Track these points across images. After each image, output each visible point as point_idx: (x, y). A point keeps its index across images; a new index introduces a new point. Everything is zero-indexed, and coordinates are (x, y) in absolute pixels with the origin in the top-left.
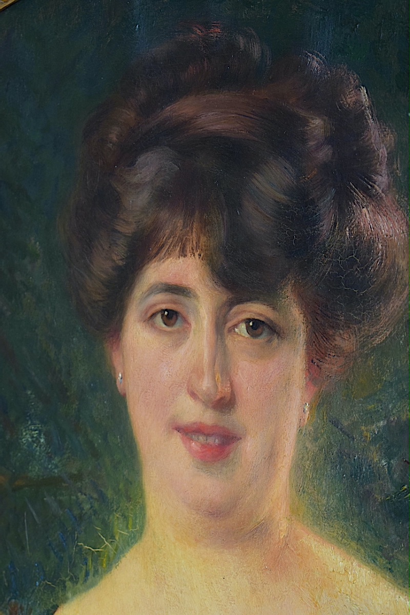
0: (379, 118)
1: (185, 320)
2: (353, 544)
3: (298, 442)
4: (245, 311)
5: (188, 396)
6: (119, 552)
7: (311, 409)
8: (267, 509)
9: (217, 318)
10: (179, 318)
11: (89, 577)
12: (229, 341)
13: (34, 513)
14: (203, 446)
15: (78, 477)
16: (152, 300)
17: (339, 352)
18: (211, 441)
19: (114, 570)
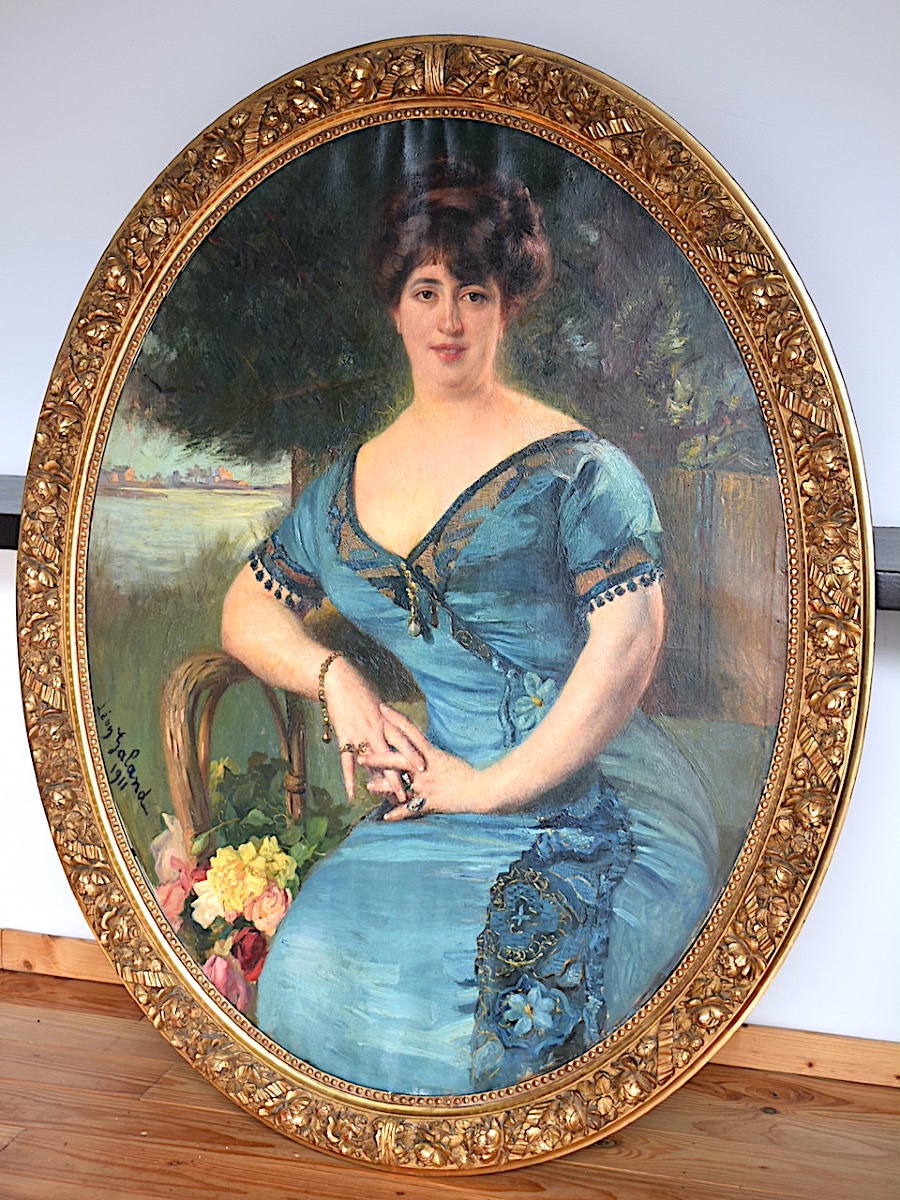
0: (534, 201)
1: (436, 295)
4: (468, 289)
5: (438, 331)
6: (399, 413)
8: (481, 380)
9: (454, 293)
10: (433, 295)
12: (460, 304)
13: (346, 400)
14: (446, 355)
15: (375, 378)
16: (417, 286)
17: (517, 305)
18: (451, 352)
19: (396, 422)
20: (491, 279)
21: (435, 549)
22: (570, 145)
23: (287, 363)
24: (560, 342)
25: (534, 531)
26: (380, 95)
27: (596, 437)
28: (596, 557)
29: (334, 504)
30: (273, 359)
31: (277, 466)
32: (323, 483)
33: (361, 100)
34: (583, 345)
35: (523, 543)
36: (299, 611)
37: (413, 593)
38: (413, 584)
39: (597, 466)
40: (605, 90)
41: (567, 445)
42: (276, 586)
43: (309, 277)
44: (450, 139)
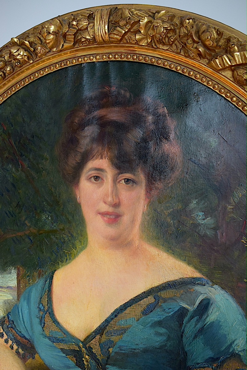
0: (171, 116)
1: (102, 179)
2: (161, 247)
3: (142, 216)
4: (124, 176)
5: (103, 203)
6: (78, 253)
7: (147, 206)
8: (131, 237)
9: (114, 179)
10: (100, 179)
11: (68, 261)
12: (118, 186)
13: (47, 241)
14: (109, 219)
15: (63, 229)
16: (90, 173)
17: (157, 188)
18: (111, 217)
19: (76, 258)
20: (139, 170)
21: (100, 338)
22: (198, 76)
23: (14, 216)
24: (187, 216)
25: (165, 338)
26: (66, 45)
27: (211, 283)
28: (207, 361)
29: (40, 302)
30: (6, 213)
31: (9, 275)
32: (34, 289)
33: (55, 49)
34: (204, 219)
35: (157, 345)
36: (23, 358)
37: (87, 361)
38: (87, 357)
39: (211, 302)
40: (227, 34)
41: (189, 286)
42: (10, 342)
43: (26, 164)
44: (113, 75)
